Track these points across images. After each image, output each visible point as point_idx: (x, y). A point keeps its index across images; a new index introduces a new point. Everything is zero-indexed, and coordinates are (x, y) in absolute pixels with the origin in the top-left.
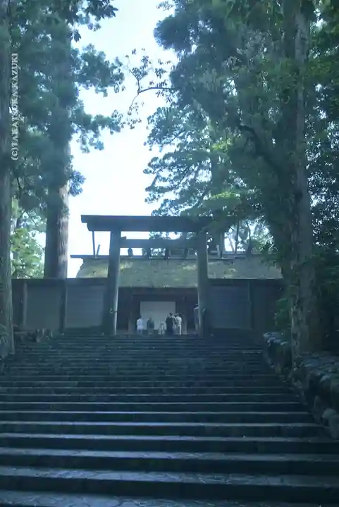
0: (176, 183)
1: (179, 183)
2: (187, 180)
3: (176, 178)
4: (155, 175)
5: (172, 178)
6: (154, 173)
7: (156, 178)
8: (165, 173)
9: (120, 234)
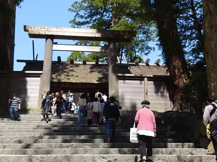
0: (88, 20)
1: (91, 20)
2: (96, 18)
3: (89, 16)
4: (76, 13)
5: (86, 16)
6: (75, 11)
7: (76, 15)
8: (82, 13)
9: (53, 41)
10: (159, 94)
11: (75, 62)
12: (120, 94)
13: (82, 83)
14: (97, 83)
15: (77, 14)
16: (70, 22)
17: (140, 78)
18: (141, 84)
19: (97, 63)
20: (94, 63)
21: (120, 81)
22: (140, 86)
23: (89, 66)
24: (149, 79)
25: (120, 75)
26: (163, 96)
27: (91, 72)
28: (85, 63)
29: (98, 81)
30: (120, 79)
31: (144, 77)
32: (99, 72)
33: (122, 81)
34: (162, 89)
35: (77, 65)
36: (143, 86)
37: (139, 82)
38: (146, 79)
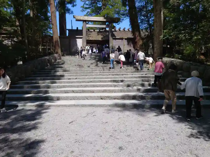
5: (89, 4)
8: (87, 2)
9: (86, 22)
10: (129, 45)
11: (90, 30)
12: (114, 46)
13: (95, 40)
14: (101, 40)
15: (85, 3)
16: (81, 7)
17: (122, 39)
18: (122, 41)
19: (100, 31)
20: (98, 30)
21: (114, 40)
22: (121, 42)
23: (97, 32)
24: (126, 39)
25: (114, 37)
26: (130, 46)
27: (98, 35)
28: (94, 31)
29: (101, 39)
30: (114, 39)
31: (123, 38)
32: (102, 35)
33: (115, 40)
34: (130, 43)
35: (91, 32)
36: (123, 42)
37: (121, 40)
38: (124, 39)
